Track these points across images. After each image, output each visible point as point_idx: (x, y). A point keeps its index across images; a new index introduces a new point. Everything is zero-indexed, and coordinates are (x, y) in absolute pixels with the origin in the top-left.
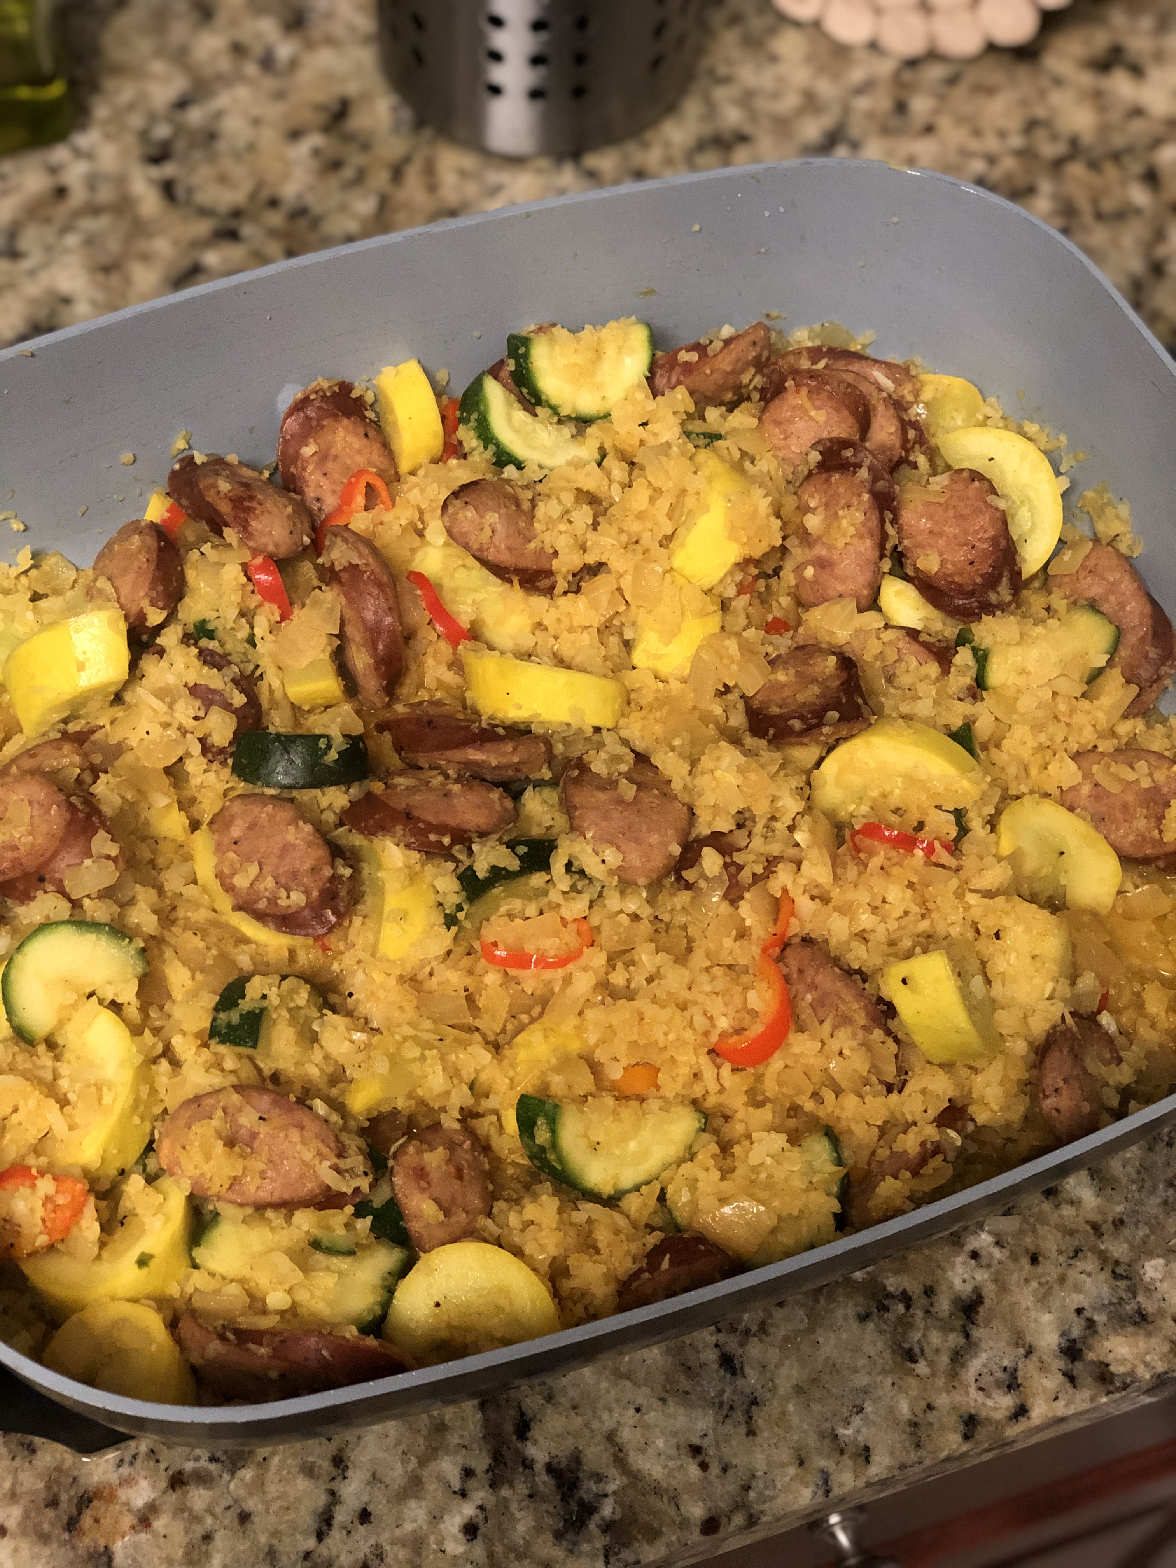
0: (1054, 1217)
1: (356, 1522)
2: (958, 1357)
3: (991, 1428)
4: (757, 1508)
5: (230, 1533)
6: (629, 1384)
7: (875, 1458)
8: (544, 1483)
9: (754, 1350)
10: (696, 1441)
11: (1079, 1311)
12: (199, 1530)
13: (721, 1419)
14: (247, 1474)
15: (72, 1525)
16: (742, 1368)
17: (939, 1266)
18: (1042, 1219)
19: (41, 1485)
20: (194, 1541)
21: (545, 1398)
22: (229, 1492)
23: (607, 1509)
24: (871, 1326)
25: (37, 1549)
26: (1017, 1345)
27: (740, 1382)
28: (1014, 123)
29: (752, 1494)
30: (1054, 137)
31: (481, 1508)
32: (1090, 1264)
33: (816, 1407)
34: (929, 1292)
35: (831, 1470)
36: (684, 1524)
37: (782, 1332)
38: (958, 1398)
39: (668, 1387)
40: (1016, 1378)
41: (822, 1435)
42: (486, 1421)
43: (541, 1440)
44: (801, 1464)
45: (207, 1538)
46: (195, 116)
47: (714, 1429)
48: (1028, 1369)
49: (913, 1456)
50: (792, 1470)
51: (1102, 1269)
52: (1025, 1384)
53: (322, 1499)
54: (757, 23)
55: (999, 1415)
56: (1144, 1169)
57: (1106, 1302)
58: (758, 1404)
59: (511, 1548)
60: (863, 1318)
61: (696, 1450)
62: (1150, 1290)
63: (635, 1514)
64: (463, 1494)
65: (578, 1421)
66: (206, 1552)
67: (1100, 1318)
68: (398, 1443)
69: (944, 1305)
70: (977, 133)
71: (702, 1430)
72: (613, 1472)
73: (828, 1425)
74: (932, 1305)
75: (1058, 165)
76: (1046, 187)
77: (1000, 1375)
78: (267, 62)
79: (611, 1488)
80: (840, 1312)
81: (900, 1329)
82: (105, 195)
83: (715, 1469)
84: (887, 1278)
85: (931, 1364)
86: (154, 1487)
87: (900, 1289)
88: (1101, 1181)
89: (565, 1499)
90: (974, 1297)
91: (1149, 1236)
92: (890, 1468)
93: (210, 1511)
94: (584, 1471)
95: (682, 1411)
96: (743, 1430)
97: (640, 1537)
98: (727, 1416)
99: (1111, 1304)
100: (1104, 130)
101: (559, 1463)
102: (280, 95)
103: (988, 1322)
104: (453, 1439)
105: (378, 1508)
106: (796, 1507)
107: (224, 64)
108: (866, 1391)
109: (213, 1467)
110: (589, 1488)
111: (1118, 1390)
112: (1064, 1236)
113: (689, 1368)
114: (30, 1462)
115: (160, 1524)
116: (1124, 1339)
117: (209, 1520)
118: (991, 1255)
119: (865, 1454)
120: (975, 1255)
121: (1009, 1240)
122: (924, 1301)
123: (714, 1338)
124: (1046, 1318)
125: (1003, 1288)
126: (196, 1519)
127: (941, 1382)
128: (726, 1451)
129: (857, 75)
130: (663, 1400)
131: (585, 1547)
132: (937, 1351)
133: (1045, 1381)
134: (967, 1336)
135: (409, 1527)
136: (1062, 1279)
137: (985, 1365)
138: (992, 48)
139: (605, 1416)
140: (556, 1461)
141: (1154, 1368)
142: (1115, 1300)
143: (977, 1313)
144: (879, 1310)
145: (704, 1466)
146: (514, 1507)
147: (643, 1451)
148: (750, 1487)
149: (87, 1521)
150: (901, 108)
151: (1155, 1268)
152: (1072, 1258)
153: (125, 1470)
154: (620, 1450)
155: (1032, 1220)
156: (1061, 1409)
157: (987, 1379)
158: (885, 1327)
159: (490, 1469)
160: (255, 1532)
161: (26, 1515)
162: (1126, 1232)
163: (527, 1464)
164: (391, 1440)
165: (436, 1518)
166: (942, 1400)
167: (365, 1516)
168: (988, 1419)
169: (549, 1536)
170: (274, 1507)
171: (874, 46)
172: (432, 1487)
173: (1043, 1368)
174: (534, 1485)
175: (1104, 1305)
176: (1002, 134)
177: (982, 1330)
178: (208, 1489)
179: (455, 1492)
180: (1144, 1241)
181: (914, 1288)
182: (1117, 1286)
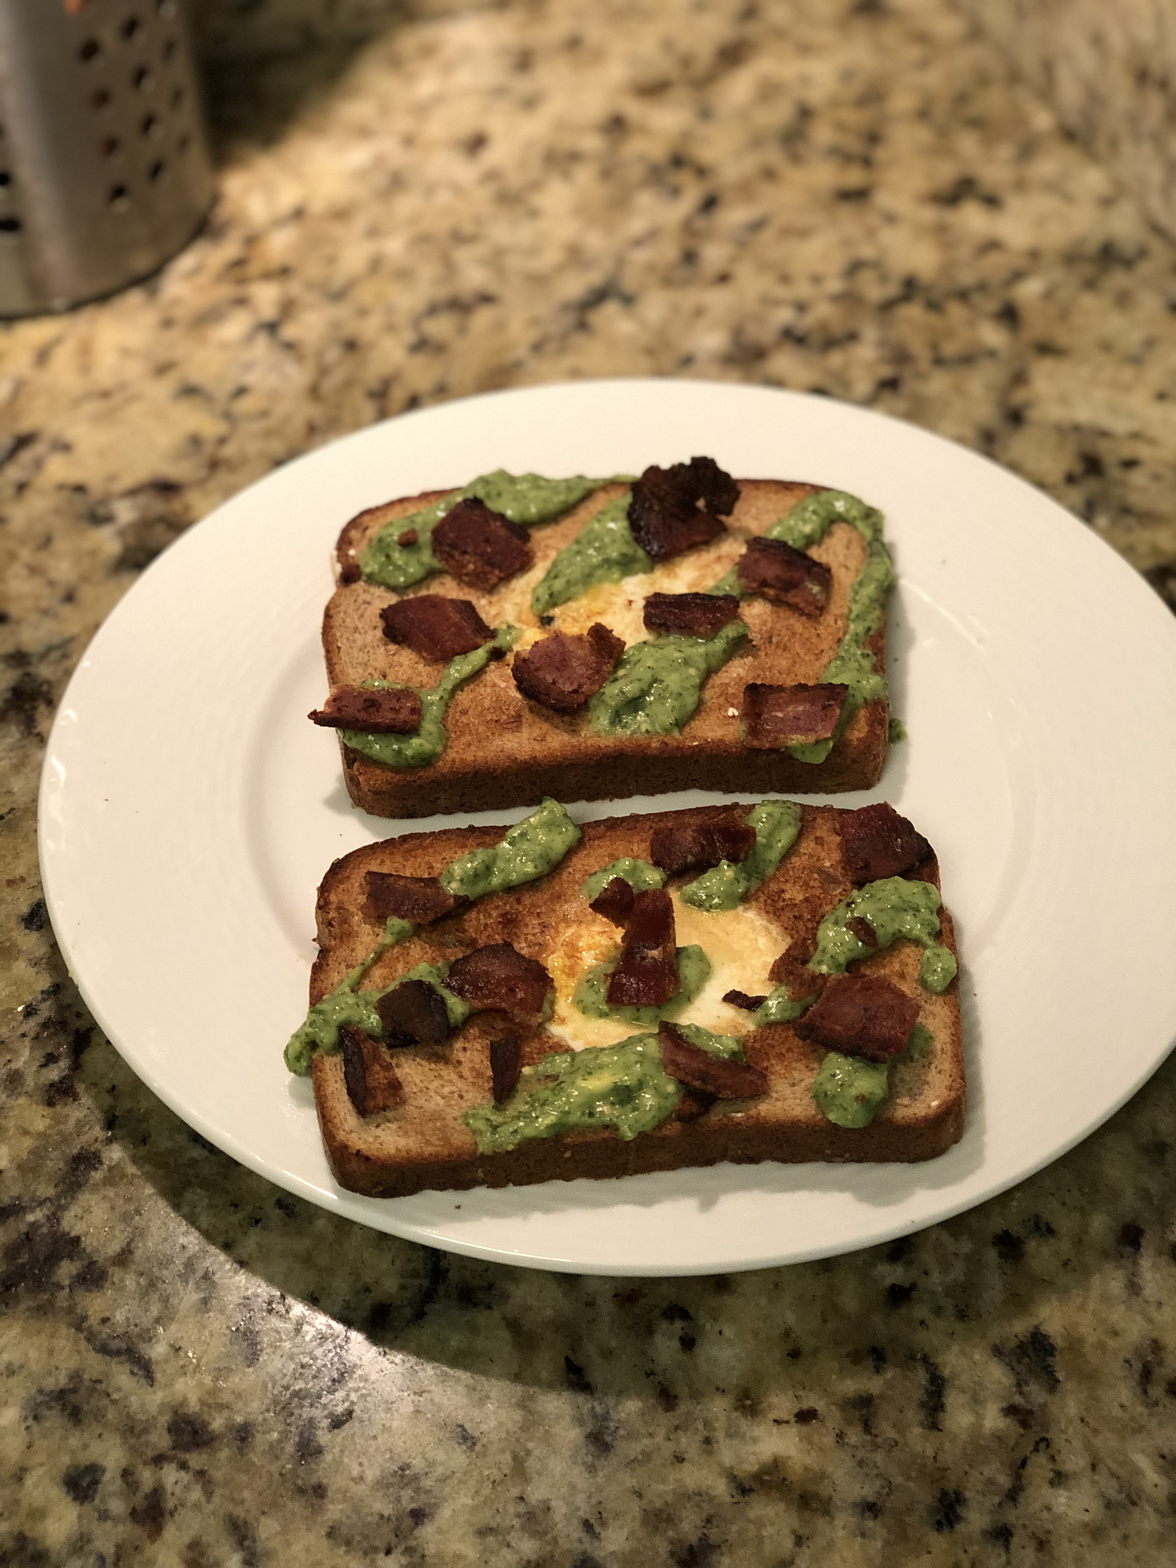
28: (832, 266)
30: (882, 278)
70: (785, 279)
75: (887, 307)
76: (870, 333)
100: (948, 267)
150: (690, 257)
176: (817, 280)
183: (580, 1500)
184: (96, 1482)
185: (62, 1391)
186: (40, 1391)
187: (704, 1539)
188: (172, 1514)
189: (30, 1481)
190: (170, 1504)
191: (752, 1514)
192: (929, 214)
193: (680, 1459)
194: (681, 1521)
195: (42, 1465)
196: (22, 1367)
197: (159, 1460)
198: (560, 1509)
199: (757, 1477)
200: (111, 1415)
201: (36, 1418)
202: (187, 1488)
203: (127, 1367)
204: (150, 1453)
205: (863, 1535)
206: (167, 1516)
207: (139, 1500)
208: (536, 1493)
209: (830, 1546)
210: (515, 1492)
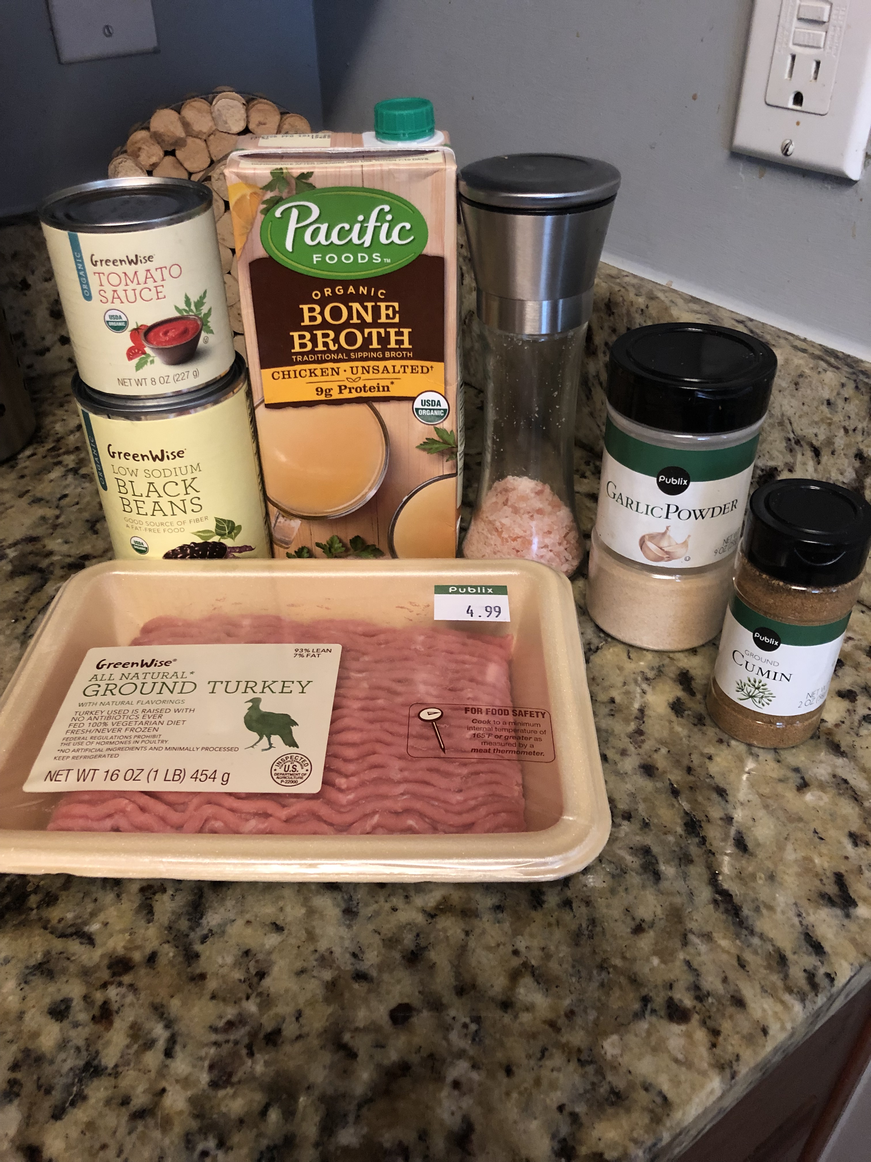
0: (516, 1027)
11: (561, 1108)
17: (427, 1107)
18: (506, 1032)
32: (557, 1059)
34: (423, 1136)
51: (569, 1061)
56: (577, 962)
57: (581, 1091)
62: (615, 1068)
67: (580, 1109)
69: (439, 1144)
74: (428, 1148)
87: (397, 1143)
88: (545, 983)
90: (464, 1126)
91: (598, 1018)
99: (586, 1091)
103: (482, 1148)
112: (528, 1042)
116: (607, 1123)
118: (470, 1080)
120: (456, 1085)
121: (483, 1060)
122: (421, 1147)
124: (534, 1125)
125: (488, 1108)
136: (538, 1082)
141: (643, 1143)
142: (589, 1087)
143: (471, 1141)
151: (613, 1045)
152: (540, 1059)
155: (498, 1036)
162: (579, 1021)
175: (580, 1095)
180: (596, 1023)
181: (409, 1137)
182: (586, 1072)
183: (347, 943)
184: (68, 1008)
185: (40, 964)
186: (27, 967)
187: (418, 945)
188: (117, 1012)
189: (27, 1017)
190: (115, 1007)
191: (439, 926)
193: (394, 909)
194: (403, 940)
195: (34, 1007)
196: (13, 957)
197: (105, 986)
198: (338, 951)
199: (437, 908)
200: (72, 968)
201: (26, 982)
202: (124, 996)
203: (78, 941)
204: (99, 983)
205: (499, 922)
206: (114, 1014)
207: (96, 1011)
208: (323, 946)
209: (484, 932)
210: (312, 948)
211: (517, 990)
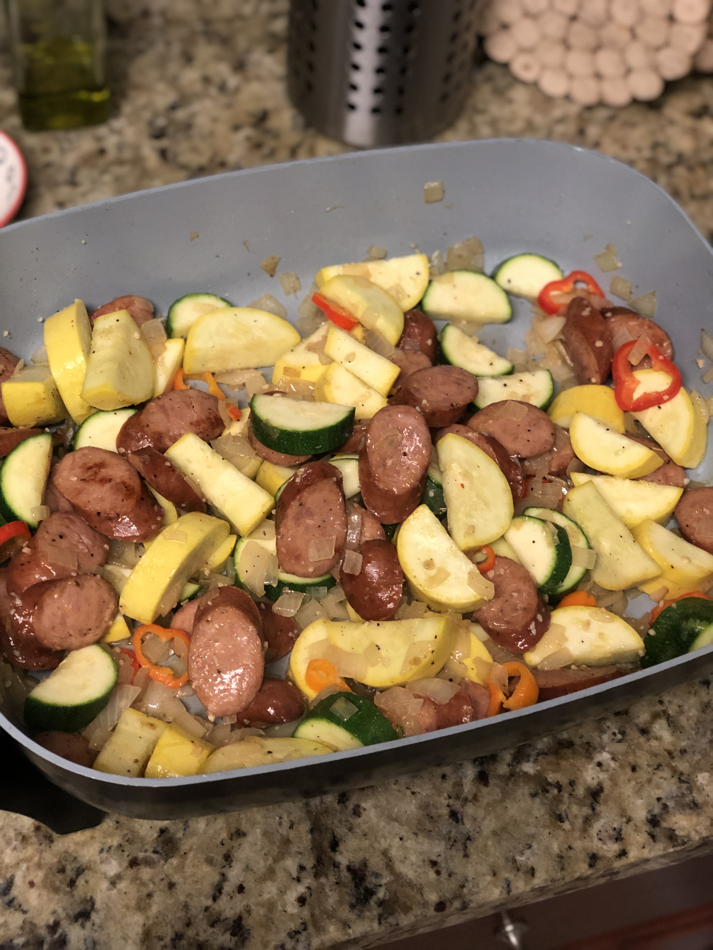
0: (646, 746)
1: (236, 892)
2: (587, 821)
3: (604, 861)
4: (468, 898)
5: (163, 894)
6: (396, 824)
7: (538, 874)
8: (345, 876)
9: (470, 809)
10: (434, 858)
11: (659, 799)
12: (145, 891)
13: (449, 847)
14: (174, 861)
15: (72, 883)
16: (462, 819)
17: (578, 770)
18: (639, 747)
19: (55, 860)
20: (142, 897)
21: (347, 829)
22: (163, 871)
23: (381, 894)
24: (537, 800)
25: (52, 895)
26: (622, 816)
27: (461, 827)
28: (646, 143)
29: (465, 890)
30: (668, 152)
31: (309, 888)
32: (666, 773)
33: (504, 843)
34: (572, 783)
35: (512, 880)
36: (425, 904)
37: (486, 801)
38: (587, 843)
39: (419, 827)
40: (621, 835)
41: (507, 860)
42: (313, 840)
43: (345, 853)
44: (495, 874)
45: (149, 895)
46: (181, 115)
47: (444, 852)
48: (628, 831)
49: (559, 875)
50: (489, 878)
51: (673, 777)
52: (625, 838)
53: (217, 878)
54: (501, 82)
55: (610, 855)
56: (699, 722)
57: (675, 795)
58: (471, 840)
59: (325, 912)
60: (534, 795)
61: (434, 864)
62: (700, 790)
63: (397, 897)
64: (298, 880)
65: (367, 843)
66: (149, 903)
67: (671, 804)
68: (262, 849)
69: (580, 791)
70: (624, 147)
71: (438, 852)
72: (385, 873)
73: (511, 854)
74: (574, 791)
75: (669, 168)
77: (611, 832)
78: (223, 88)
79: (384, 881)
80: (520, 792)
81: (554, 803)
82: (127, 154)
83: (444, 875)
84: (548, 774)
85: (572, 824)
86: (120, 865)
87: (556, 781)
88: (674, 727)
89: (357, 886)
90: (598, 787)
91: (700, 760)
92: (546, 880)
93: (152, 880)
94: (368, 871)
95: (427, 840)
96: (461, 853)
97: (399, 910)
98: (452, 845)
99: (677, 796)
100: (697, 150)
101: (354, 866)
102: (229, 106)
103: (606, 802)
104: (294, 849)
105: (250, 885)
106: (490, 899)
107: (198, 87)
108: (533, 837)
109: (155, 856)
110: (370, 881)
111: (679, 845)
112: (651, 757)
113: (432, 817)
114: (50, 847)
115: (123, 885)
116: (684, 816)
117: (151, 886)
118: (609, 764)
119: (532, 872)
120: (599, 764)
121: (620, 757)
122: (569, 788)
123: (447, 801)
124: (639, 802)
125: (615, 783)
126: (143, 884)
127: (577, 834)
128: (451, 865)
129: (557, 112)
130: (416, 834)
131: (367, 914)
132: (576, 817)
133: (637, 837)
134: (593, 809)
135: (266, 896)
136: (649, 781)
137: (603, 826)
138: (635, 102)
139: (382, 841)
140: (352, 865)
141: (701, 833)
142: (680, 795)
143: (600, 796)
144: (543, 792)
145: (438, 873)
146: (327, 890)
147: (403, 862)
148: (464, 886)
149: (80, 882)
150: (581, 132)
151: (704, 778)
152: (655, 769)
153: (104, 855)
154: (390, 861)
155: (633, 747)
156: (646, 853)
157: (604, 835)
158: (546, 802)
159: (315, 867)
160: (177, 893)
161: (46, 876)
162: (687, 757)
163: (336, 865)
164: (258, 847)
165: (282, 892)
166: (578, 844)
167: (241, 889)
168: (604, 857)
169: (347, 908)
170: (189, 881)
171: (568, 98)
172: (280, 875)
173: (637, 829)
174: (339, 877)
175: (673, 797)
176: (639, 149)
177: (602, 806)
178: (152, 868)
179: (294, 879)
180: (698, 763)
181: (564, 780)
182: (681, 786)
192: (688, 122)
211: (654, 725)
